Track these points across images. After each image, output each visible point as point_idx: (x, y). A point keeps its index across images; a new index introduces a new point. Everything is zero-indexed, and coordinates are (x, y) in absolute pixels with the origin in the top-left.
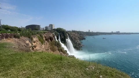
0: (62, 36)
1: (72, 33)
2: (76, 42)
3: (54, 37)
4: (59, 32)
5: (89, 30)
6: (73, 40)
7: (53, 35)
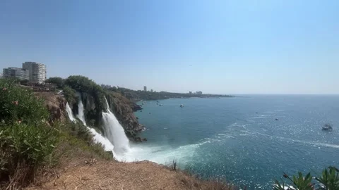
0: (88, 102)
1: (114, 94)
2: (127, 119)
3: (63, 107)
4: (80, 91)
5: (145, 88)
6: (119, 113)
7: (59, 99)
